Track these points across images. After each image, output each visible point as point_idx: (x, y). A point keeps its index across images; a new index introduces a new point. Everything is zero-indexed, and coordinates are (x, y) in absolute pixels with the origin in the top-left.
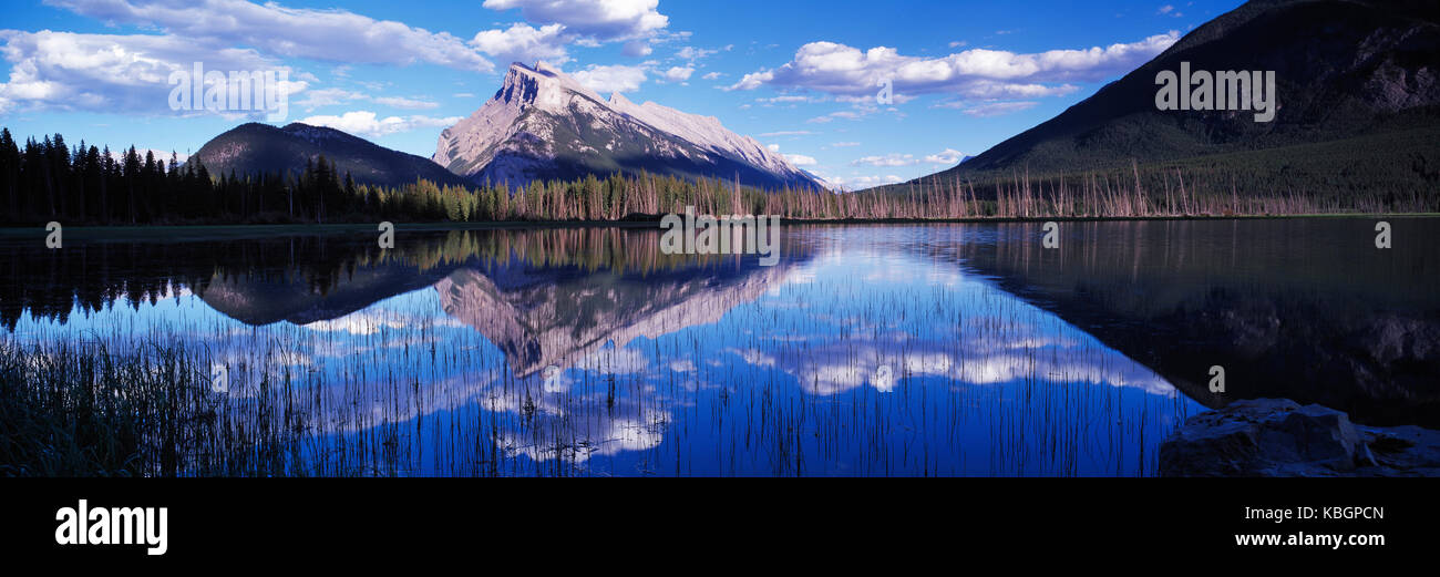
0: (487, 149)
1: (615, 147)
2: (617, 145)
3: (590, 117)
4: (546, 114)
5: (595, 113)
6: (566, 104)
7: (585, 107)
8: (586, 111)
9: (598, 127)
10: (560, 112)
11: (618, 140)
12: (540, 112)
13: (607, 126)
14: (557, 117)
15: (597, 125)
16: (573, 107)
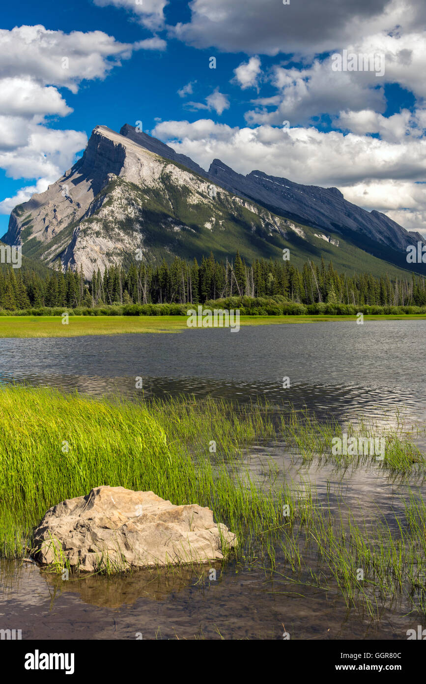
0: (66, 229)
1: (216, 226)
2: (217, 223)
3: (186, 191)
4: (134, 187)
5: (192, 185)
6: (157, 176)
7: (181, 177)
8: (181, 182)
9: (196, 202)
10: (151, 184)
11: (218, 218)
12: (127, 184)
13: (205, 201)
14: (147, 191)
15: (194, 200)
16: (165, 178)
